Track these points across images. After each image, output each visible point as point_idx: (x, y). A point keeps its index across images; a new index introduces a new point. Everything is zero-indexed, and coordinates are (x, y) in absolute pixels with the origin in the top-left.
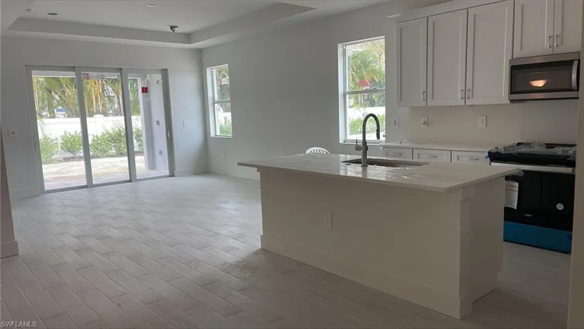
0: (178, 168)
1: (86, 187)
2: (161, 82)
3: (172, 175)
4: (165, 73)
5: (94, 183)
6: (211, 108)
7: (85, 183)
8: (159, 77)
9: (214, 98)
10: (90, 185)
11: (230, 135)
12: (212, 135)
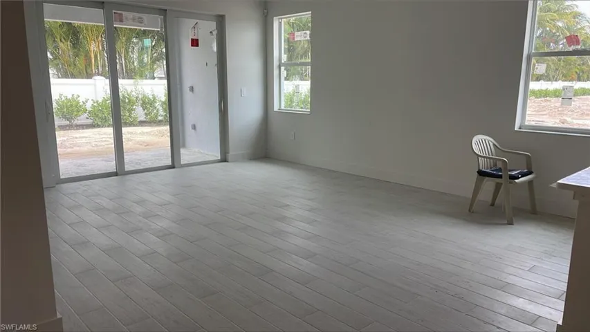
0: (233, 151)
1: (116, 174)
2: (215, 33)
3: (224, 159)
4: (221, 21)
5: (126, 169)
6: (276, 72)
7: (113, 169)
8: (212, 25)
9: (280, 59)
10: (120, 172)
11: (307, 110)
12: (276, 109)
